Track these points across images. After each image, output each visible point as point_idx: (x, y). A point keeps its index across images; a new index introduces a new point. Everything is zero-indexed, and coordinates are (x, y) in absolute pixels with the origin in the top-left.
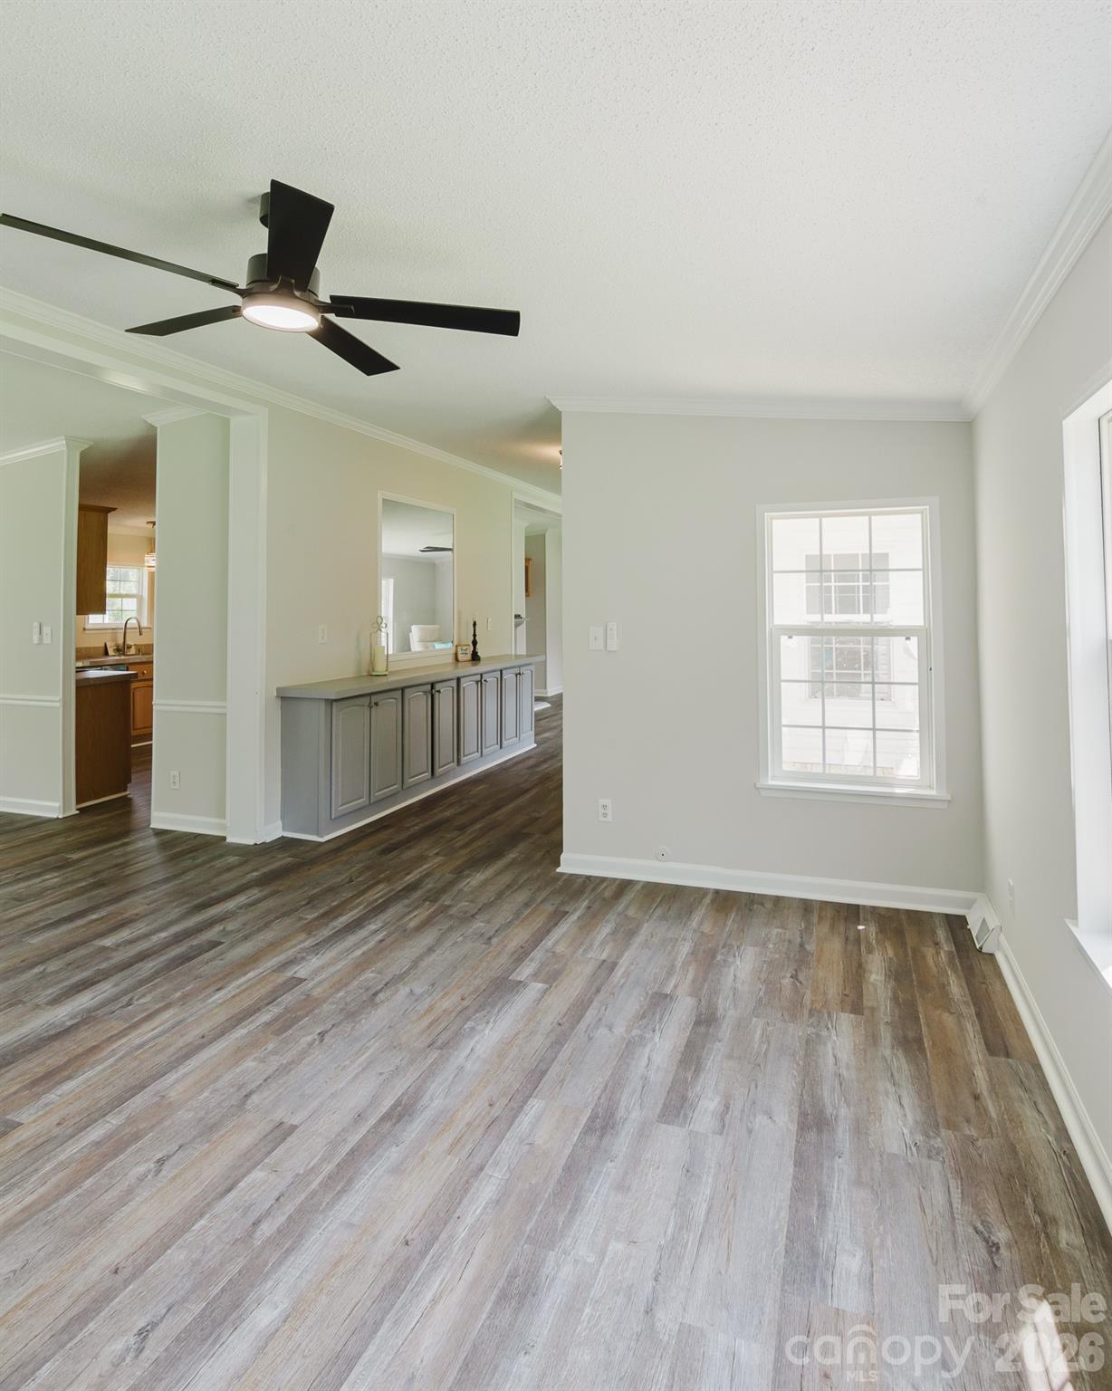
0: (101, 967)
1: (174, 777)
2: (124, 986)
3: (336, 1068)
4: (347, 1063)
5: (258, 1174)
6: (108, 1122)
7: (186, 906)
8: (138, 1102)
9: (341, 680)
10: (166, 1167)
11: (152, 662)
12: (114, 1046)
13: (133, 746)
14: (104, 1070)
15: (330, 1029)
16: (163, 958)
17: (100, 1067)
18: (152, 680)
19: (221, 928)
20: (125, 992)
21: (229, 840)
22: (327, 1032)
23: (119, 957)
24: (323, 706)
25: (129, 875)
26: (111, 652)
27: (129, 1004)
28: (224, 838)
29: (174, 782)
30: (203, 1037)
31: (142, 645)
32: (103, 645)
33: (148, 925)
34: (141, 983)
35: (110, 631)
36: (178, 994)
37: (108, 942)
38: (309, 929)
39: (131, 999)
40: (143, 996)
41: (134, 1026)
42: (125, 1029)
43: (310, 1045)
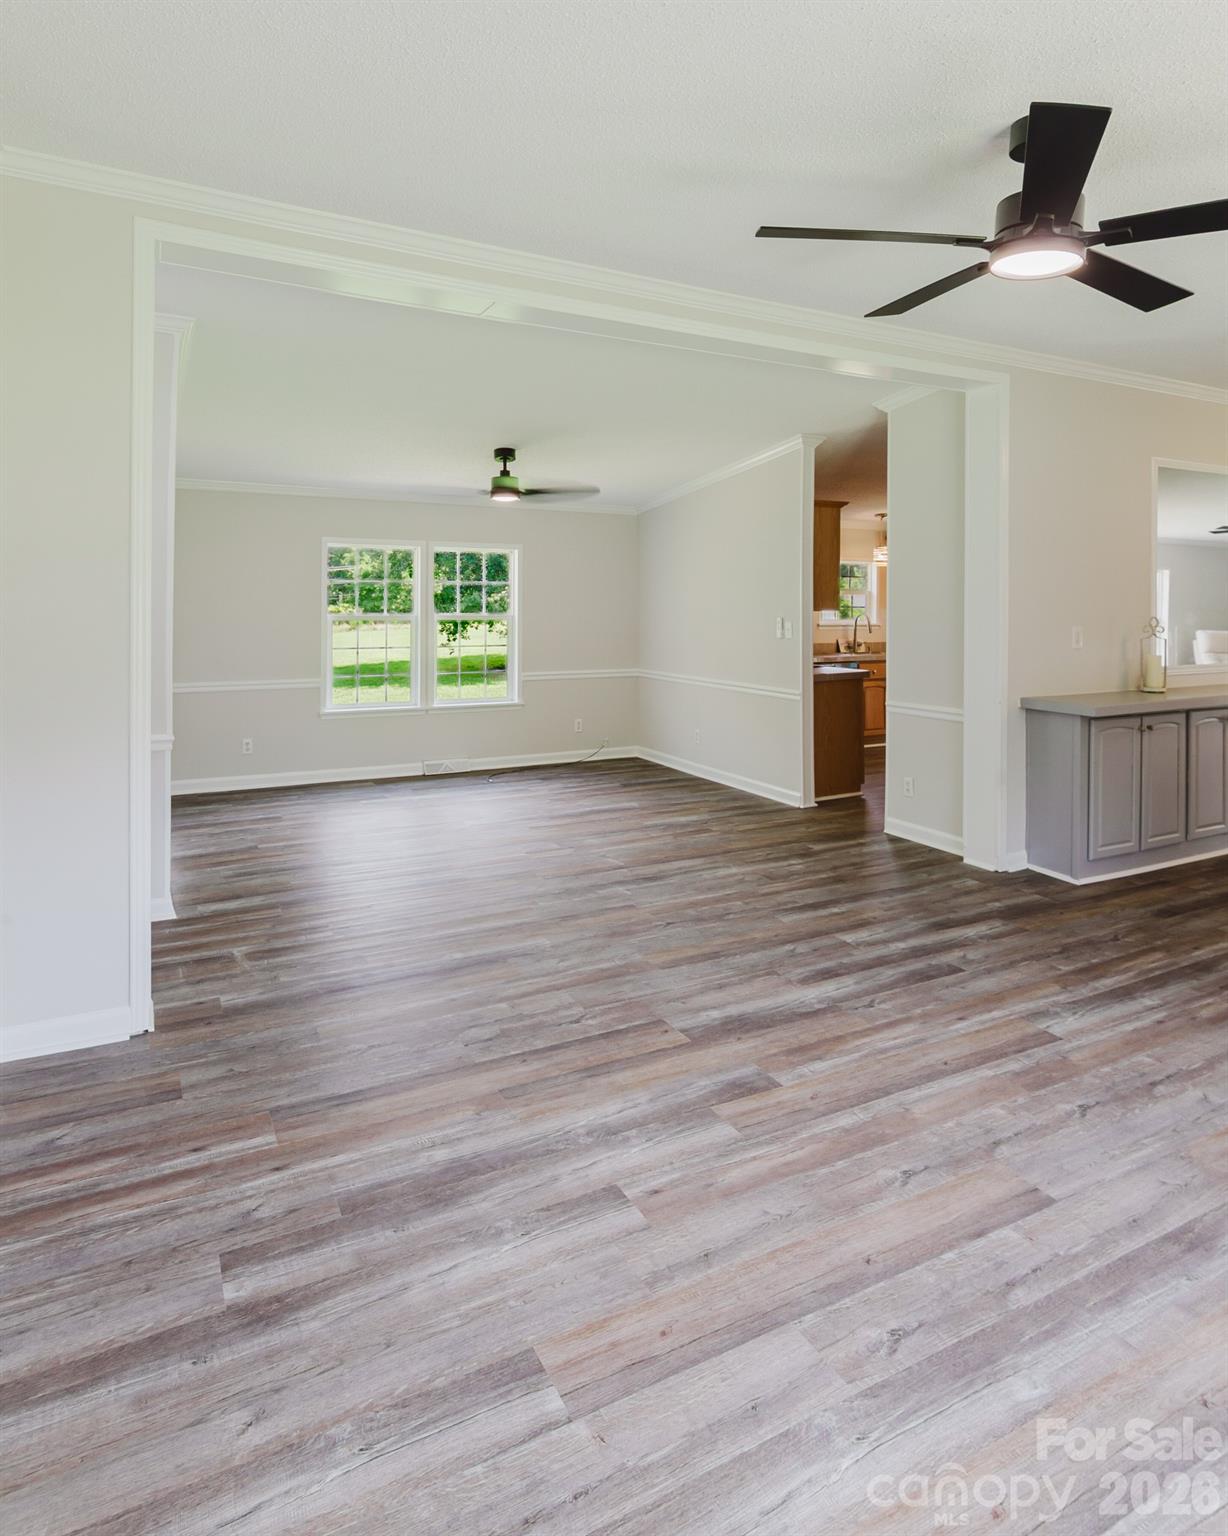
0: (845, 961)
1: (908, 783)
2: (865, 985)
3: (1102, 1154)
4: (1117, 1152)
5: (1007, 1233)
6: (855, 1114)
7: (925, 921)
8: (882, 1105)
9: (1105, 694)
10: (913, 1181)
11: (885, 661)
12: (857, 1043)
13: (866, 746)
14: (850, 1062)
15: (1093, 1106)
16: (902, 969)
17: (846, 1059)
18: (884, 680)
19: (962, 954)
20: (867, 993)
21: (965, 861)
22: (1089, 1107)
23: (861, 955)
24: (1078, 724)
25: (864, 877)
26: (842, 649)
27: (871, 1005)
28: (961, 859)
29: (908, 790)
30: (946, 1064)
31: (871, 643)
32: (835, 642)
33: (886, 931)
34: (882, 988)
35: (841, 628)
36: (919, 1011)
37: (849, 938)
38: (1064, 982)
39: (872, 1001)
40: (884, 1002)
41: (877, 1029)
42: (869, 1029)
43: (1070, 1115)
